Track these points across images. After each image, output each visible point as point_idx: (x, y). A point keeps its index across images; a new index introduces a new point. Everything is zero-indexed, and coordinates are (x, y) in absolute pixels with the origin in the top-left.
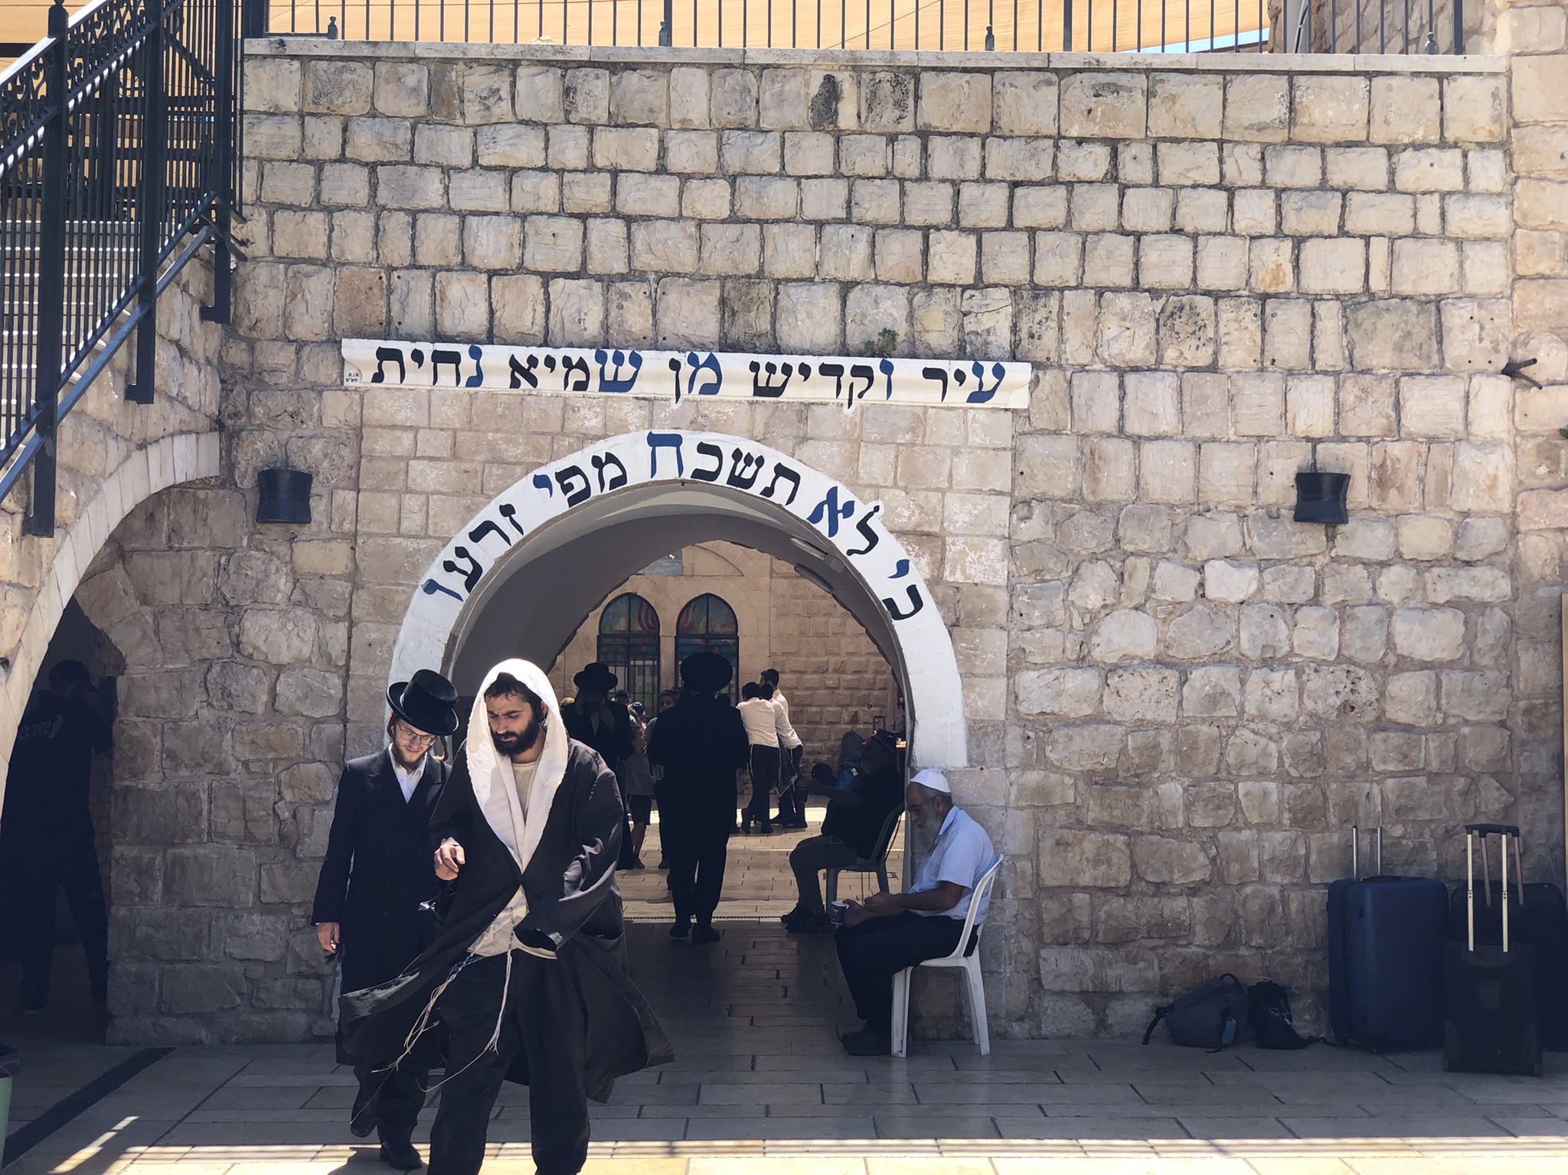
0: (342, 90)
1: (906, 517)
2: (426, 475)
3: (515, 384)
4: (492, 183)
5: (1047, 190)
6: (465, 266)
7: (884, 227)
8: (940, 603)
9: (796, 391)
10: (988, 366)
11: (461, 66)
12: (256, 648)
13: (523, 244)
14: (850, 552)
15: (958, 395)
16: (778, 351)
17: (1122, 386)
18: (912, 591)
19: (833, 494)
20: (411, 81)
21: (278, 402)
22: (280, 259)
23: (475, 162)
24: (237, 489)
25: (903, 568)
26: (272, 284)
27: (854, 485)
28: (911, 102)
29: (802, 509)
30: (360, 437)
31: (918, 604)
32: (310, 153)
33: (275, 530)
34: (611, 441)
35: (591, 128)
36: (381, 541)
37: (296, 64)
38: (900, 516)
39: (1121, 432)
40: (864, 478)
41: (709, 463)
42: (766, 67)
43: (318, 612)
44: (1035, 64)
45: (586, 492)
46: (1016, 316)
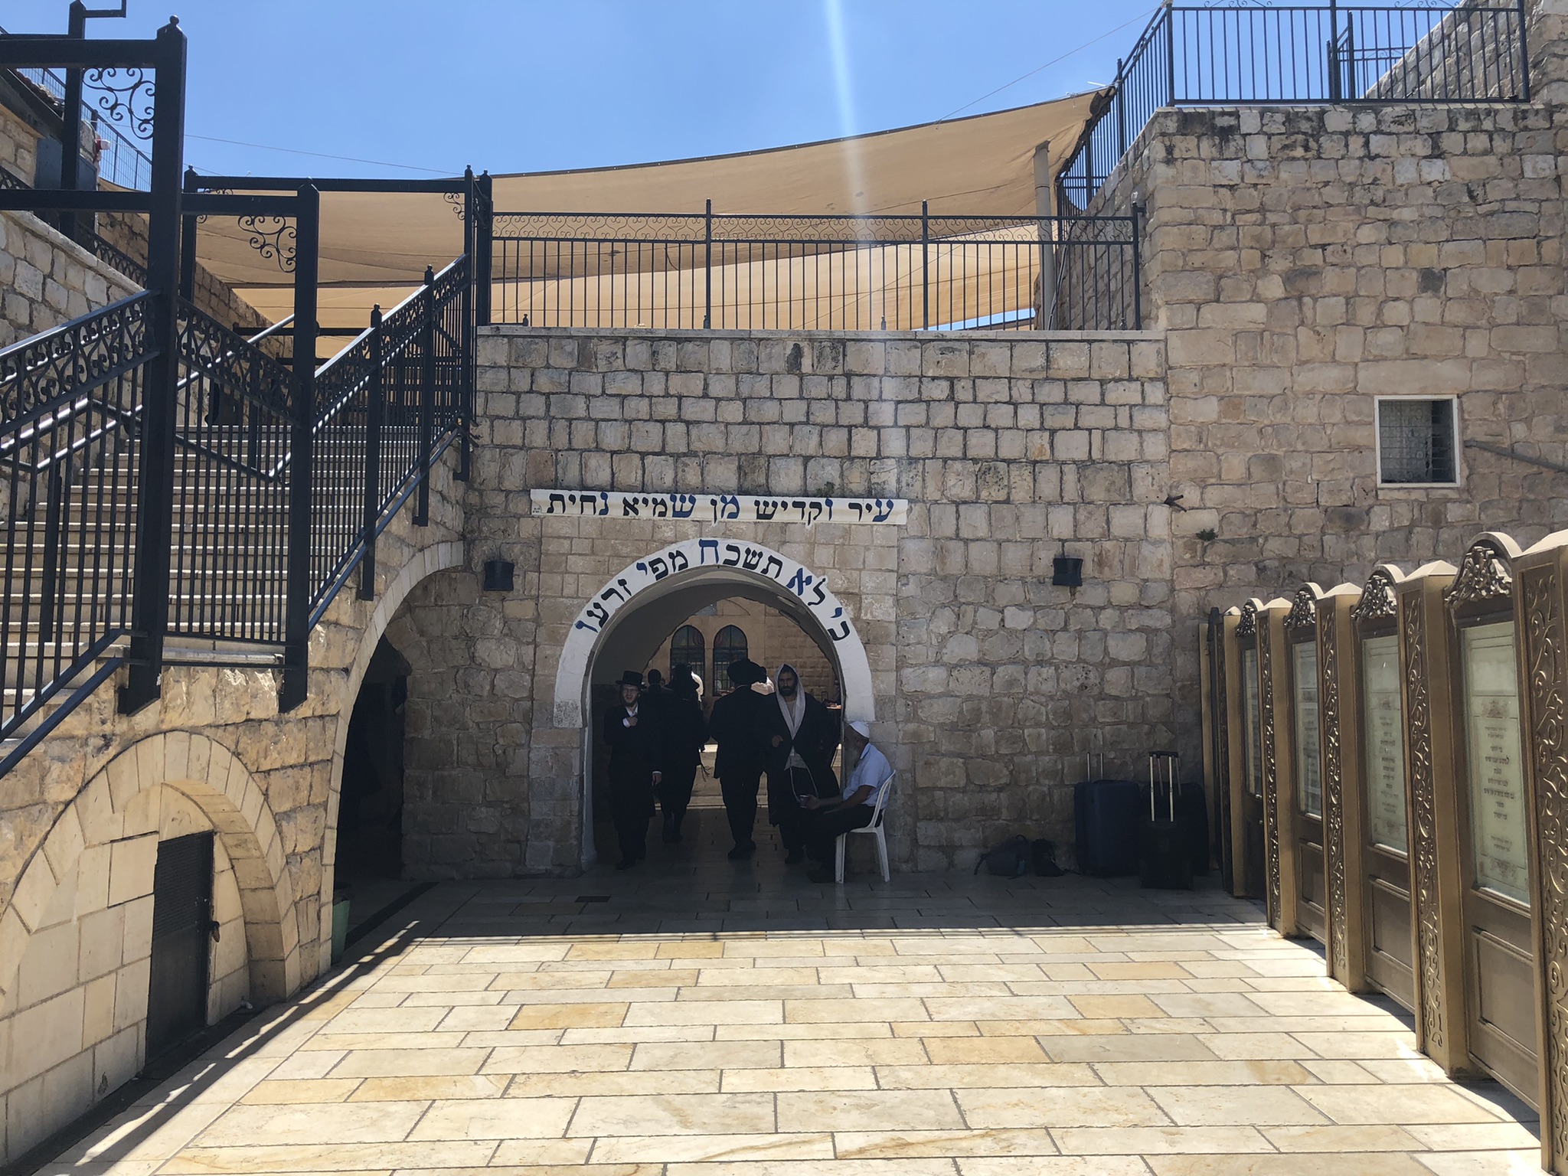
0: (530, 353)
1: (840, 584)
2: (577, 563)
3: (626, 513)
4: (612, 403)
5: (916, 405)
6: (598, 449)
7: (827, 426)
8: (859, 631)
9: (780, 516)
10: (884, 502)
11: (596, 340)
12: (484, 660)
13: (630, 437)
14: (810, 604)
15: (868, 518)
16: (770, 495)
17: (957, 511)
18: (844, 625)
19: (800, 572)
20: (568, 349)
21: (496, 524)
22: (497, 446)
23: (604, 392)
24: (473, 572)
25: (838, 612)
26: (493, 460)
27: (811, 567)
28: (841, 358)
29: (783, 580)
30: (540, 543)
31: (847, 632)
32: (513, 388)
33: (494, 594)
34: (679, 544)
35: (667, 373)
36: (552, 600)
37: (506, 340)
38: (837, 584)
39: (957, 537)
40: (817, 563)
41: (733, 556)
42: (761, 340)
43: (517, 639)
44: (909, 337)
45: (666, 572)
46: (899, 474)
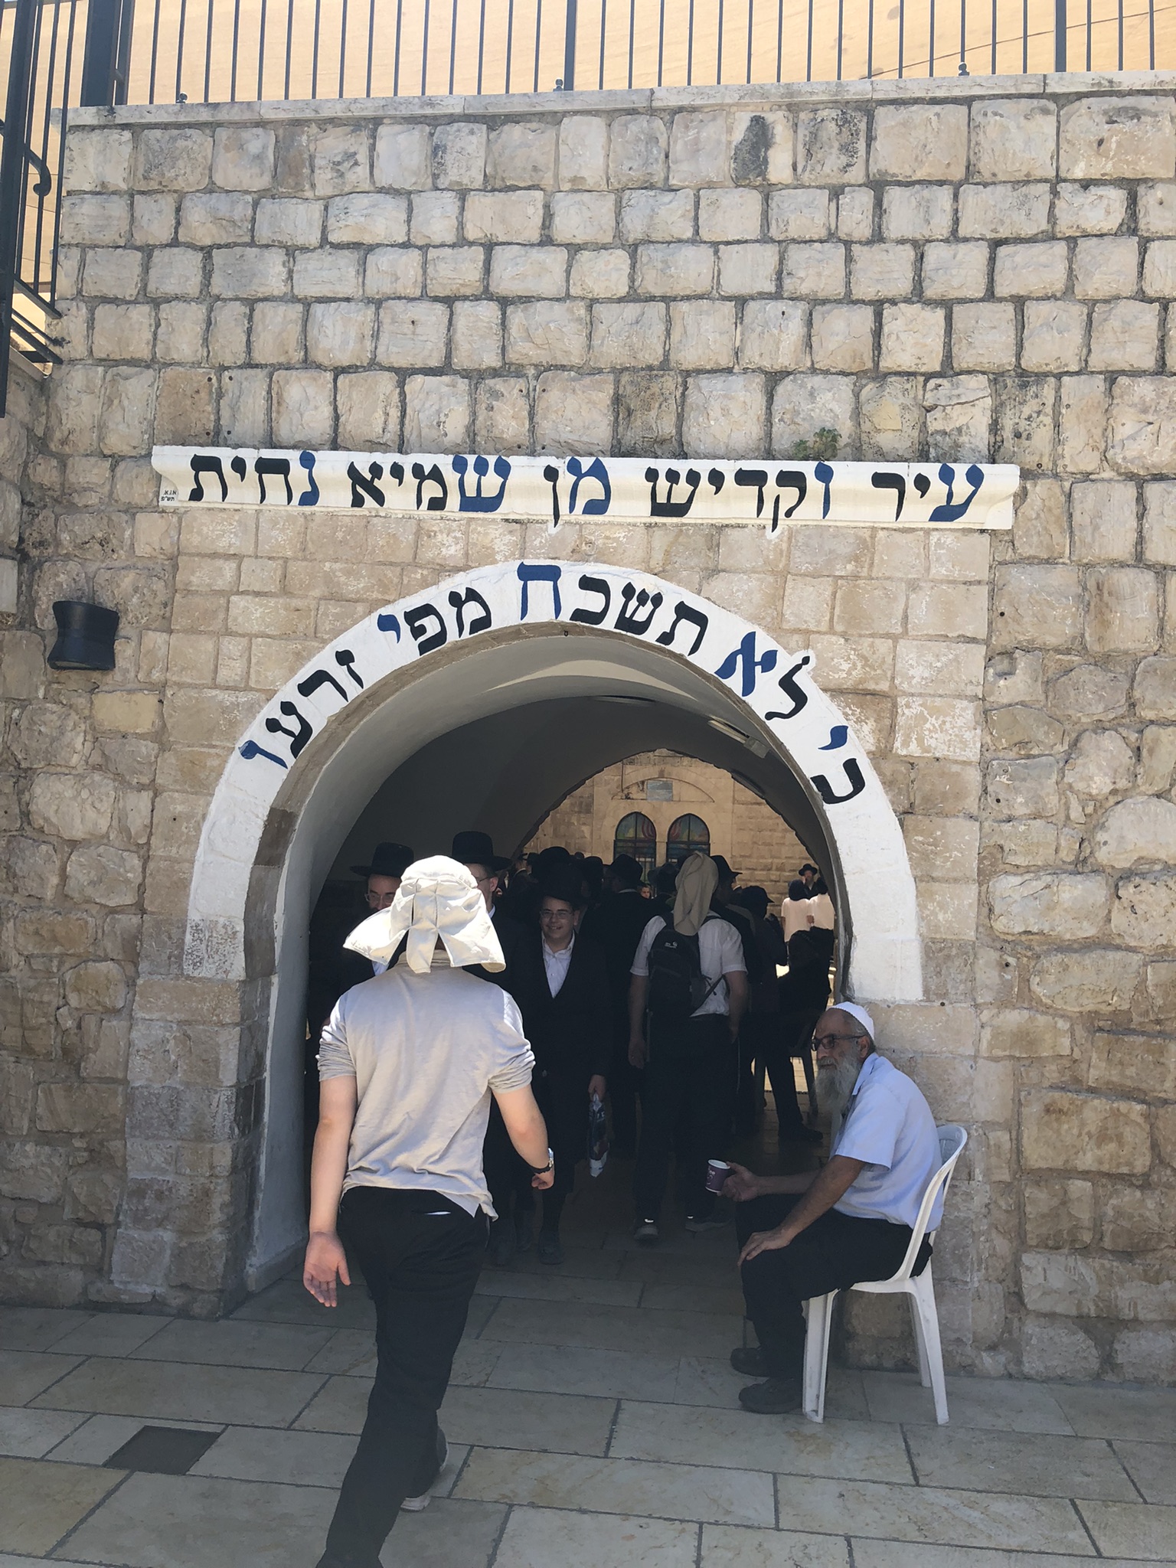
0: (175, 159)
1: (845, 671)
2: (249, 613)
3: (358, 502)
4: (342, 262)
5: (1039, 247)
6: (308, 363)
7: (824, 302)
8: (888, 784)
9: (706, 508)
10: (960, 470)
11: (314, 129)
12: (46, 820)
13: (376, 336)
14: (770, 716)
15: (919, 510)
16: (685, 456)
17: (1140, 499)
18: (851, 767)
19: (749, 641)
20: (254, 147)
21: (82, 527)
22: (101, 361)
23: (324, 241)
24: (38, 631)
25: (839, 736)
26: (89, 390)
27: (776, 630)
28: (861, 145)
29: (709, 660)
30: (176, 568)
31: (858, 783)
32: (139, 239)
33: (75, 679)
34: (473, 574)
35: (463, 194)
36: (194, 693)
37: (127, 135)
38: (838, 670)
39: (1139, 559)
40: (791, 621)
41: (593, 602)
42: (681, 110)
43: (120, 778)
44: (1027, 89)
45: (440, 638)
46: (997, 411)
